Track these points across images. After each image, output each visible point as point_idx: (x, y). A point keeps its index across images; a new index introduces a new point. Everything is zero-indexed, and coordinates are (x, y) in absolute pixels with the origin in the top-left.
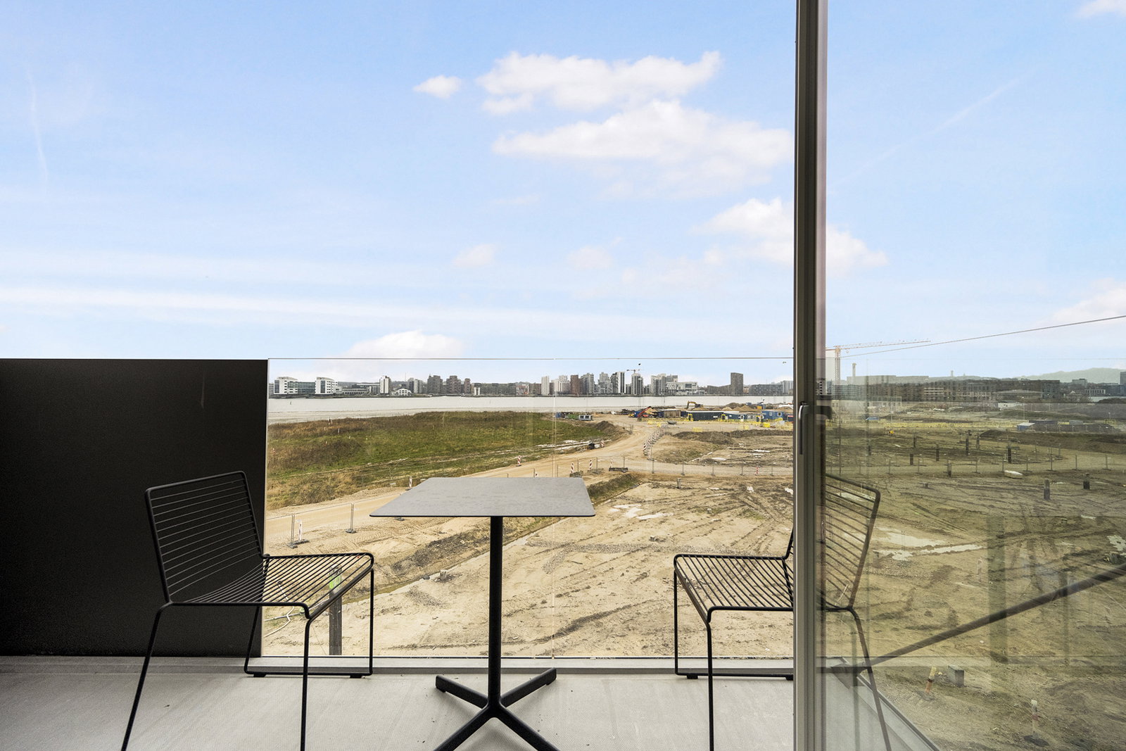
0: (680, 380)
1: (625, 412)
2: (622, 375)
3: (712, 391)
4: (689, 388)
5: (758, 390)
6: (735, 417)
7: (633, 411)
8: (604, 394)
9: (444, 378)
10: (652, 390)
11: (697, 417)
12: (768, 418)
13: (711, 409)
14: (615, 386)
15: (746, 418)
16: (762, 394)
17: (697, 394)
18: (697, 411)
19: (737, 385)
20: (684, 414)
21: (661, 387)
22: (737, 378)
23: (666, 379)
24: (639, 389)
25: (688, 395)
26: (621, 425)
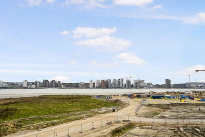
0: (145, 82)
1: (125, 95)
2: (122, 80)
3: (158, 86)
4: (149, 85)
5: (176, 86)
6: (169, 98)
7: (128, 95)
8: (115, 87)
9: (50, 81)
10: (134, 86)
11: (154, 97)
12: (183, 98)
13: (159, 94)
14: (119, 84)
15: (174, 98)
16: (178, 88)
17: (152, 88)
18: (154, 95)
19: (168, 84)
20: (149, 96)
21: (138, 85)
22: (168, 81)
23: (140, 82)
24: (129, 85)
25: (149, 88)
26: (124, 101)
